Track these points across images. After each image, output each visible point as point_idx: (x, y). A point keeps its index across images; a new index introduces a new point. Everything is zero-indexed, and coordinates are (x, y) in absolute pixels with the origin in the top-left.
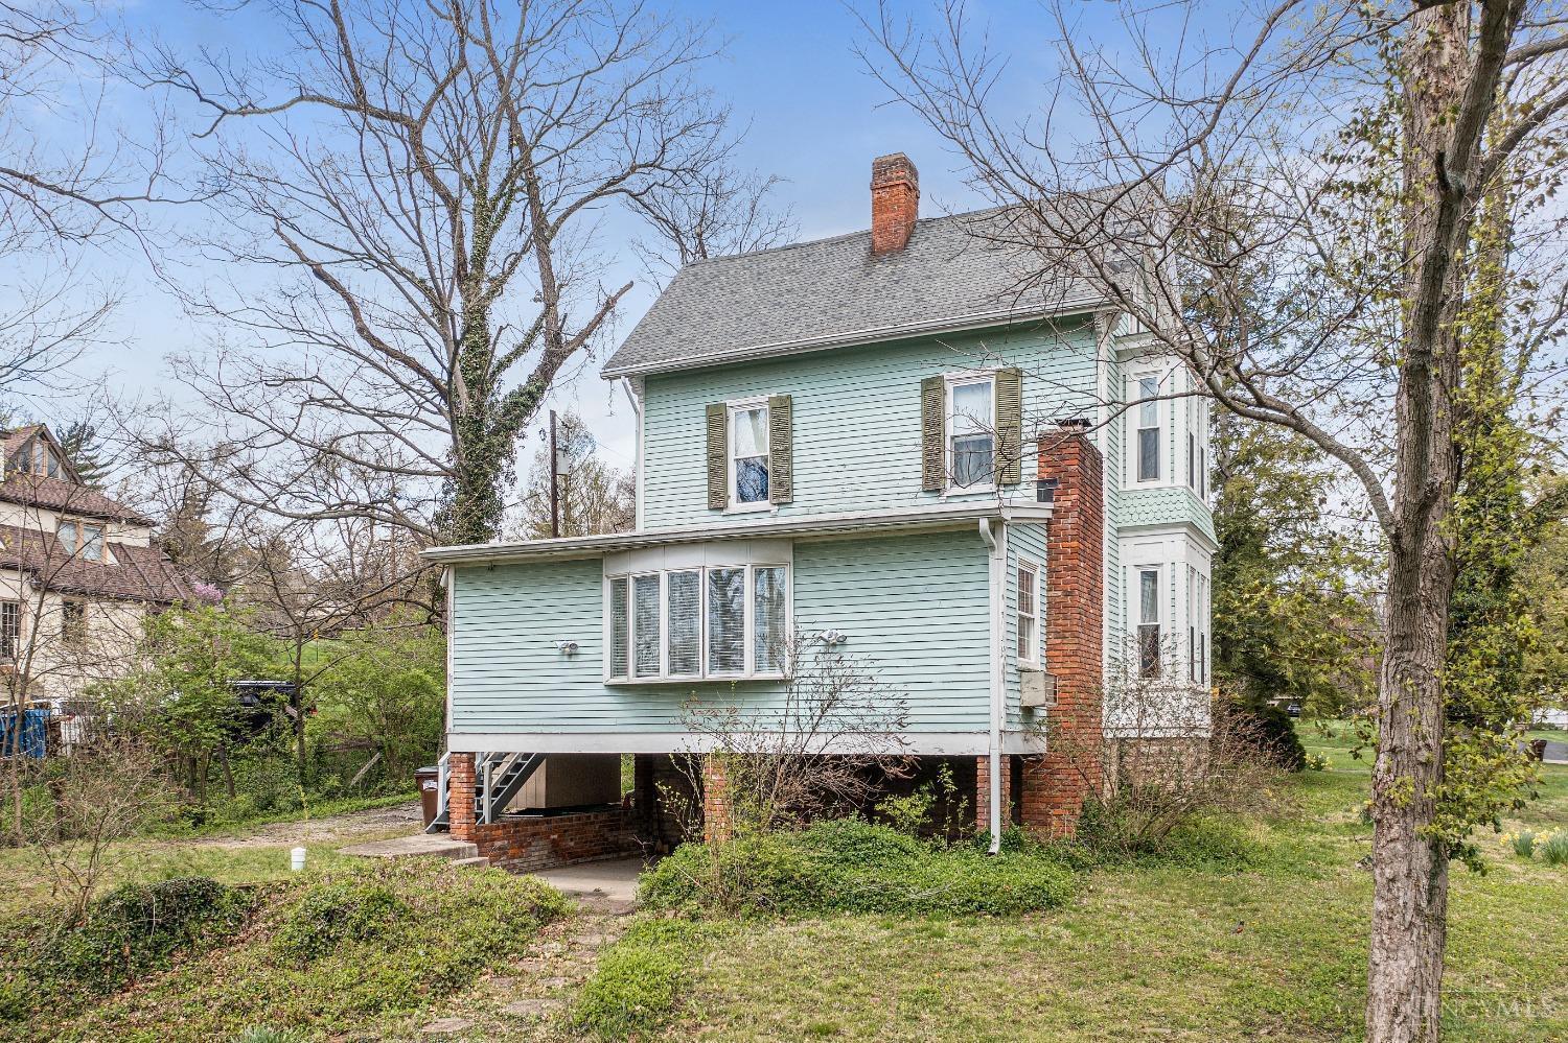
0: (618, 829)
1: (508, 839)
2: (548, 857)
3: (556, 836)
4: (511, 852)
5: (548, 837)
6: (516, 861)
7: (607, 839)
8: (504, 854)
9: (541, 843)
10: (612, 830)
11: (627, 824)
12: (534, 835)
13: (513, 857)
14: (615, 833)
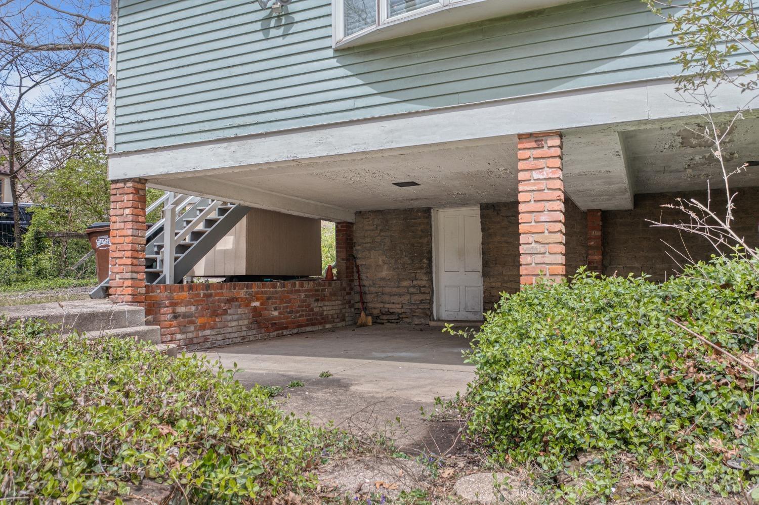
0: (323, 300)
1: (197, 303)
2: (249, 329)
3: (257, 304)
4: (199, 321)
5: (247, 305)
6: (208, 332)
7: (312, 310)
8: (192, 322)
9: (240, 311)
10: (317, 300)
11: (331, 295)
12: (231, 300)
13: (203, 327)
14: (320, 304)
